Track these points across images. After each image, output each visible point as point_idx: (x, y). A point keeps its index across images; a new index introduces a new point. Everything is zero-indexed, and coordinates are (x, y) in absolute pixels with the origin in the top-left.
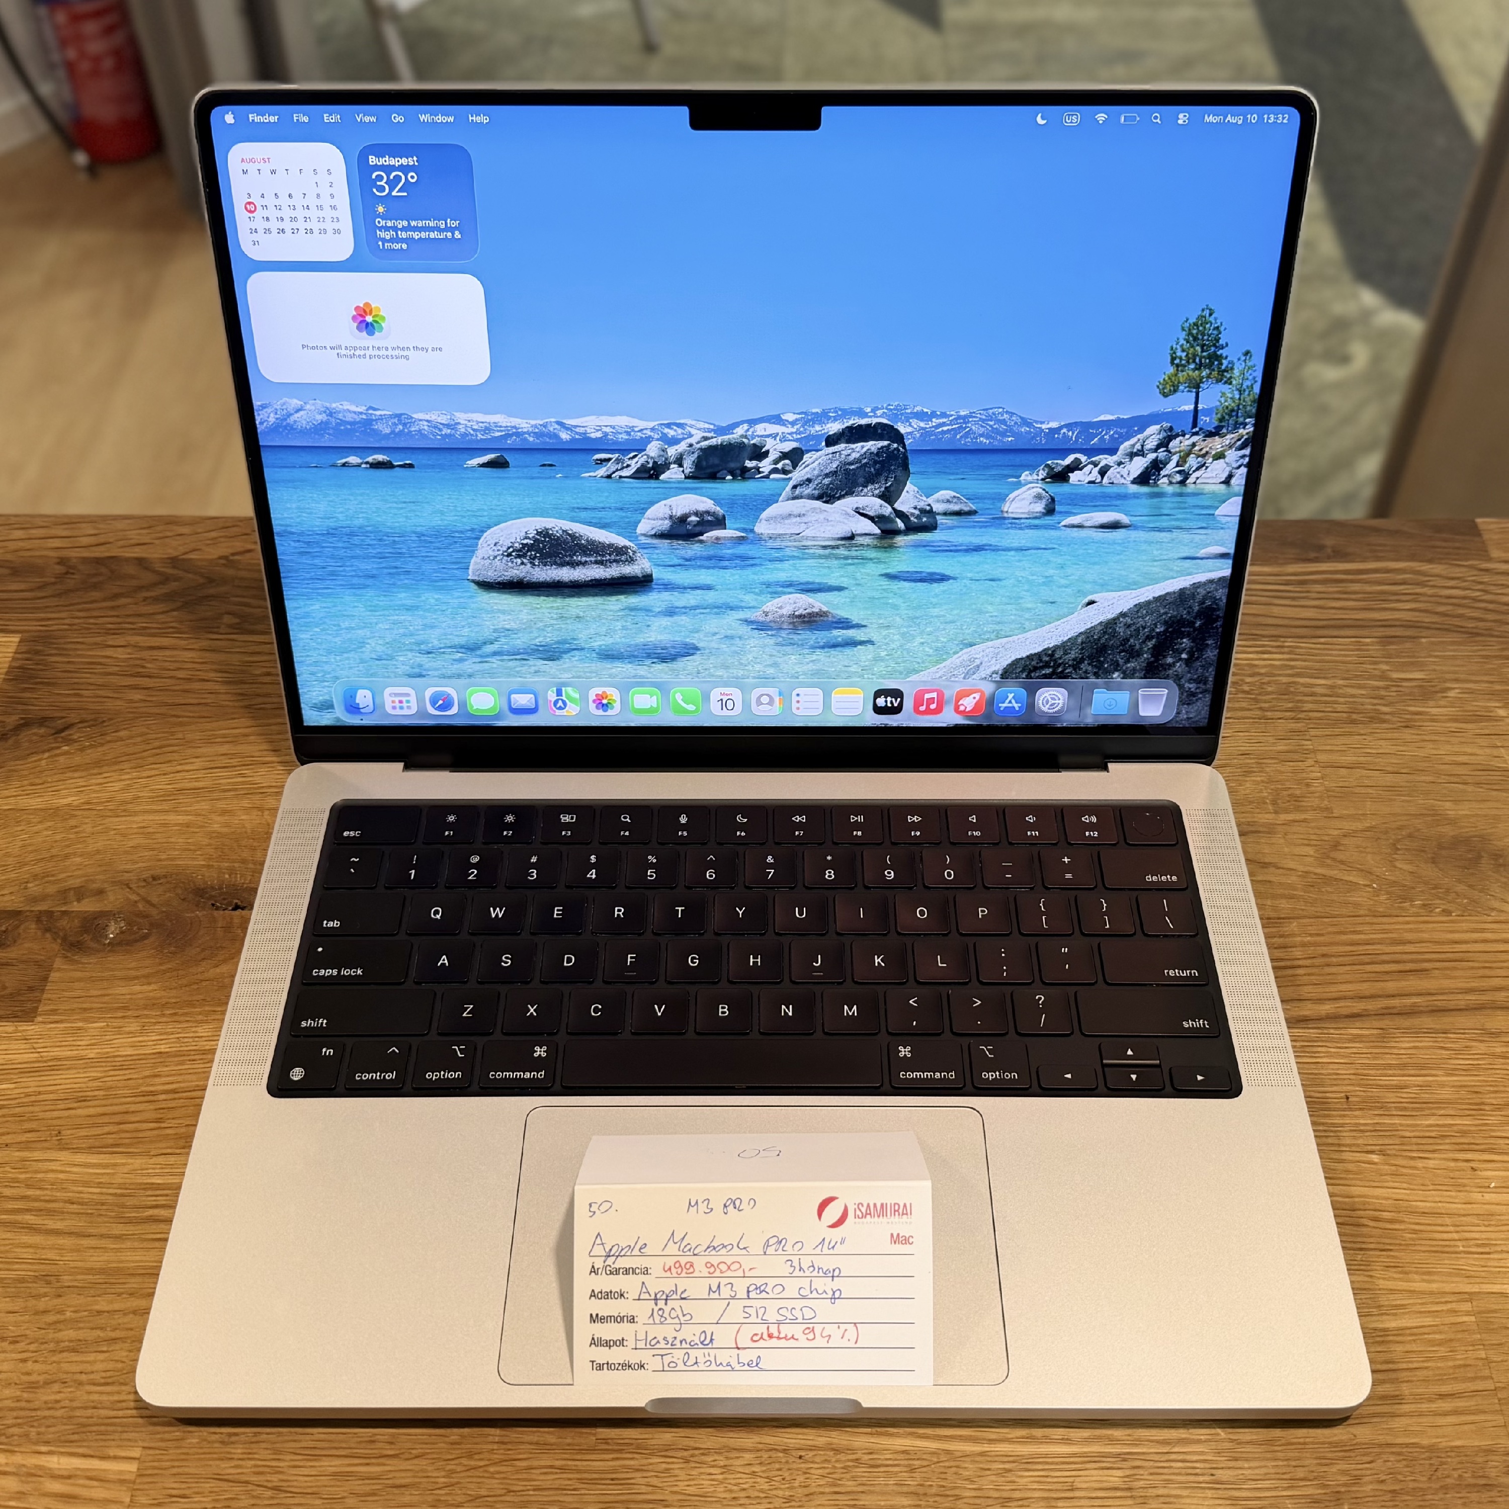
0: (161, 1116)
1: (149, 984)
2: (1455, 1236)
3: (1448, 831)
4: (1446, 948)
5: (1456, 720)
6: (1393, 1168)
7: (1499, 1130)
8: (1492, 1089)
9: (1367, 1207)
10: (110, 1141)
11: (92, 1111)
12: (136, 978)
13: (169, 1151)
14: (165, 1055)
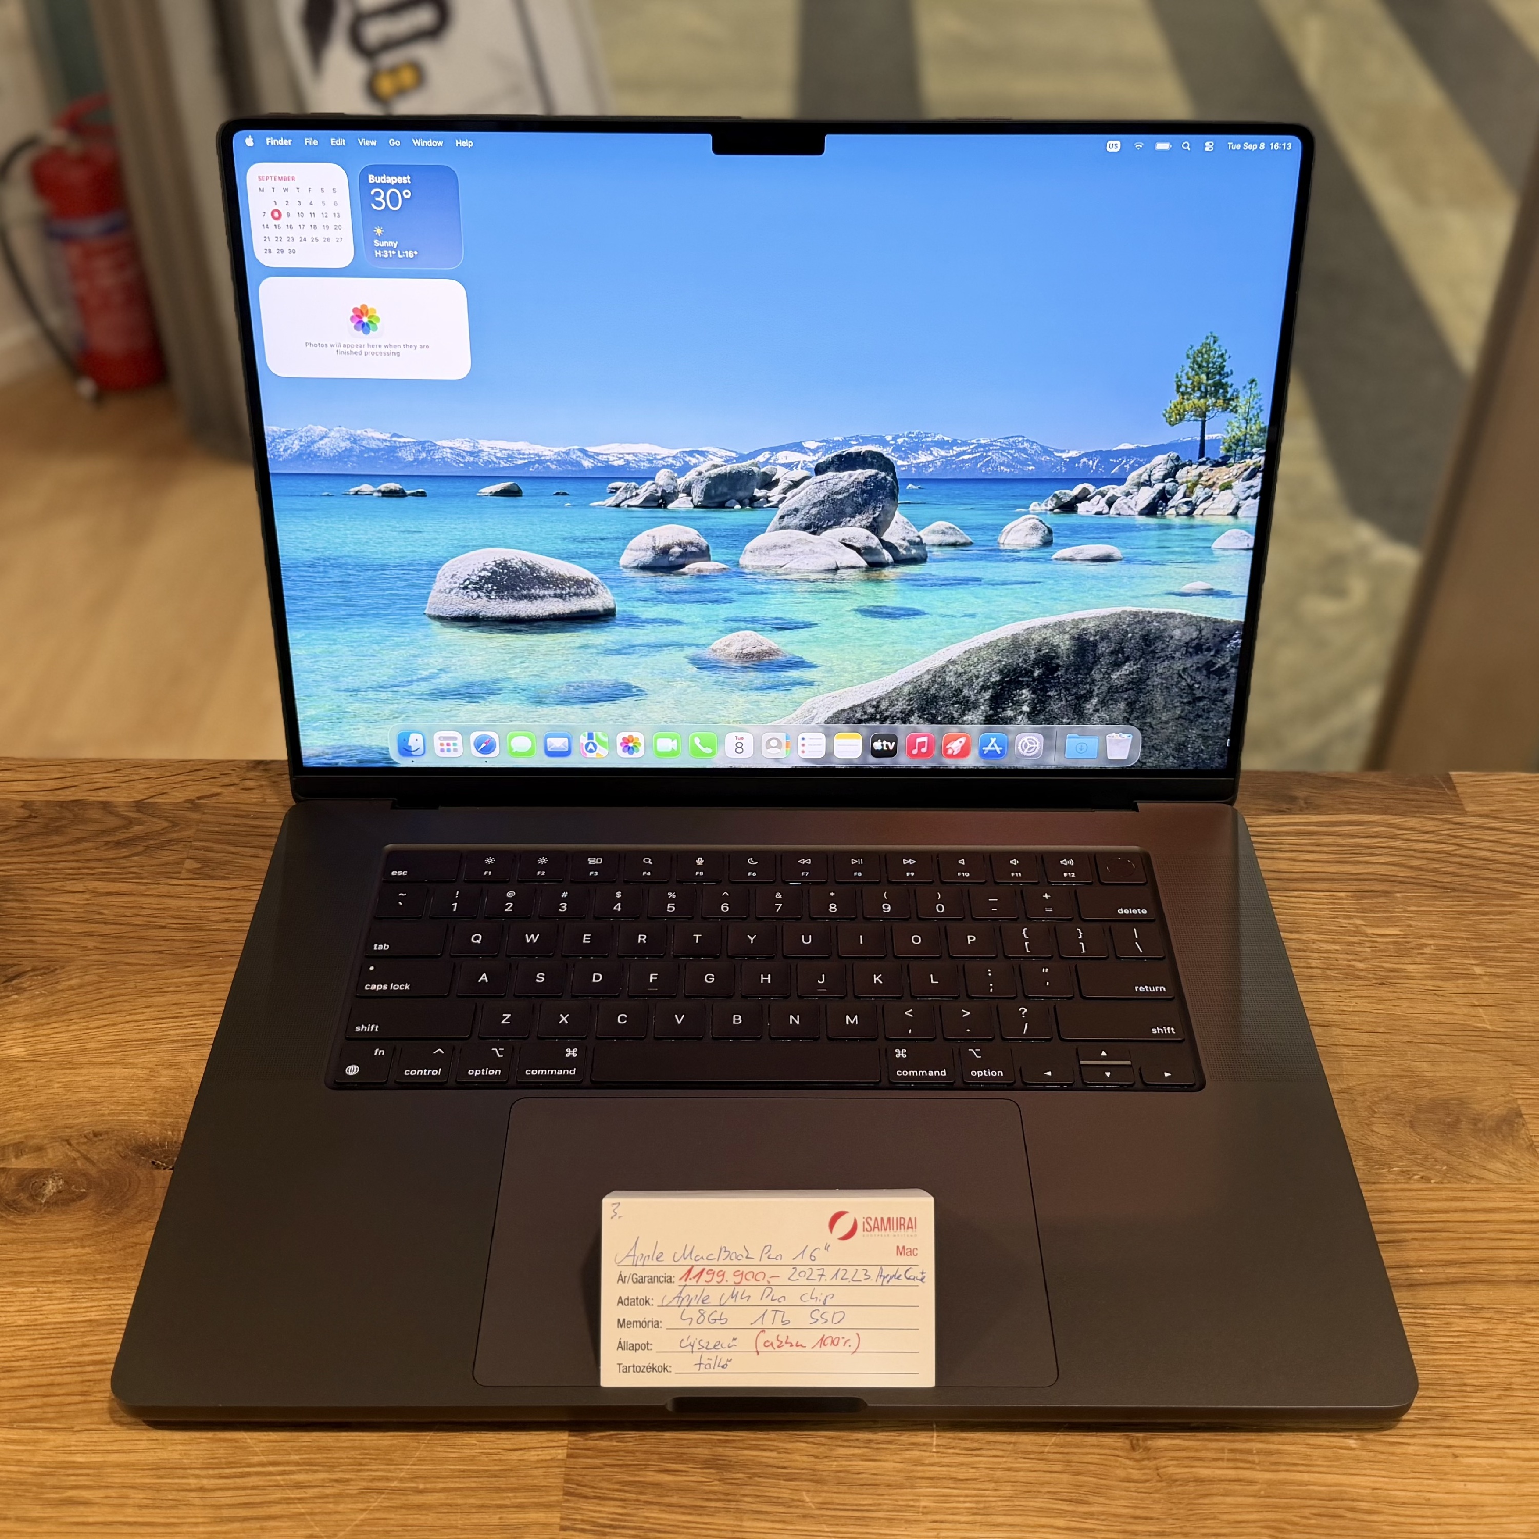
0: (86, 1389)
1: (83, 1247)
2: (1437, 1529)
3: (1425, 1092)
4: (1426, 1218)
5: (1432, 978)
6: (1372, 1454)
7: (1481, 1414)
8: (1472, 1368)
9: (1346, 1497)
10: (32, 1416)
11: (16, 1383)
12: (71, 1240)
13: (93, 1426)
14: (95, 1324)
